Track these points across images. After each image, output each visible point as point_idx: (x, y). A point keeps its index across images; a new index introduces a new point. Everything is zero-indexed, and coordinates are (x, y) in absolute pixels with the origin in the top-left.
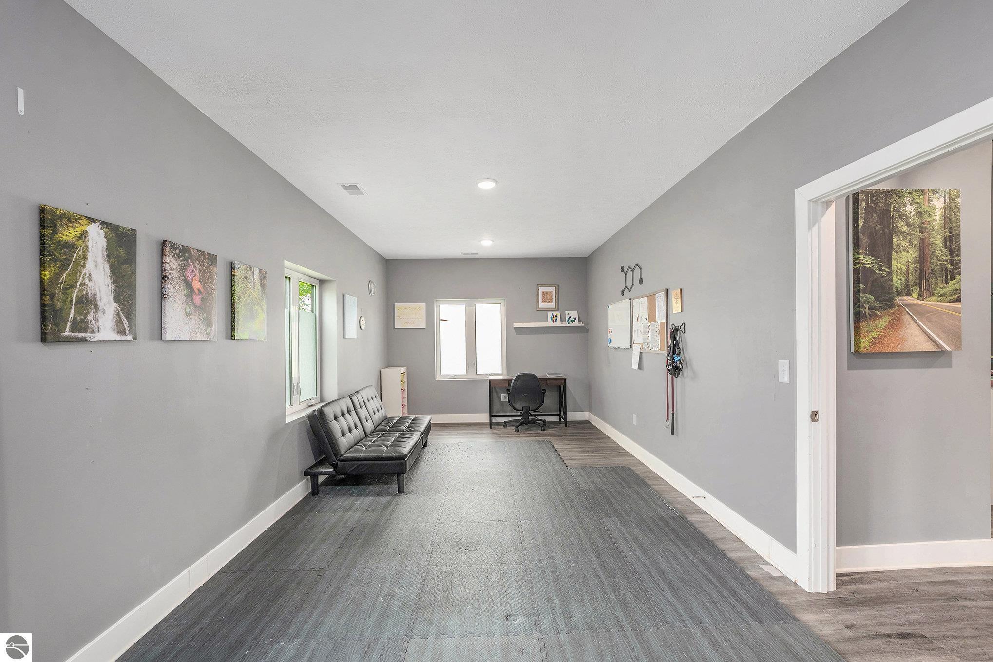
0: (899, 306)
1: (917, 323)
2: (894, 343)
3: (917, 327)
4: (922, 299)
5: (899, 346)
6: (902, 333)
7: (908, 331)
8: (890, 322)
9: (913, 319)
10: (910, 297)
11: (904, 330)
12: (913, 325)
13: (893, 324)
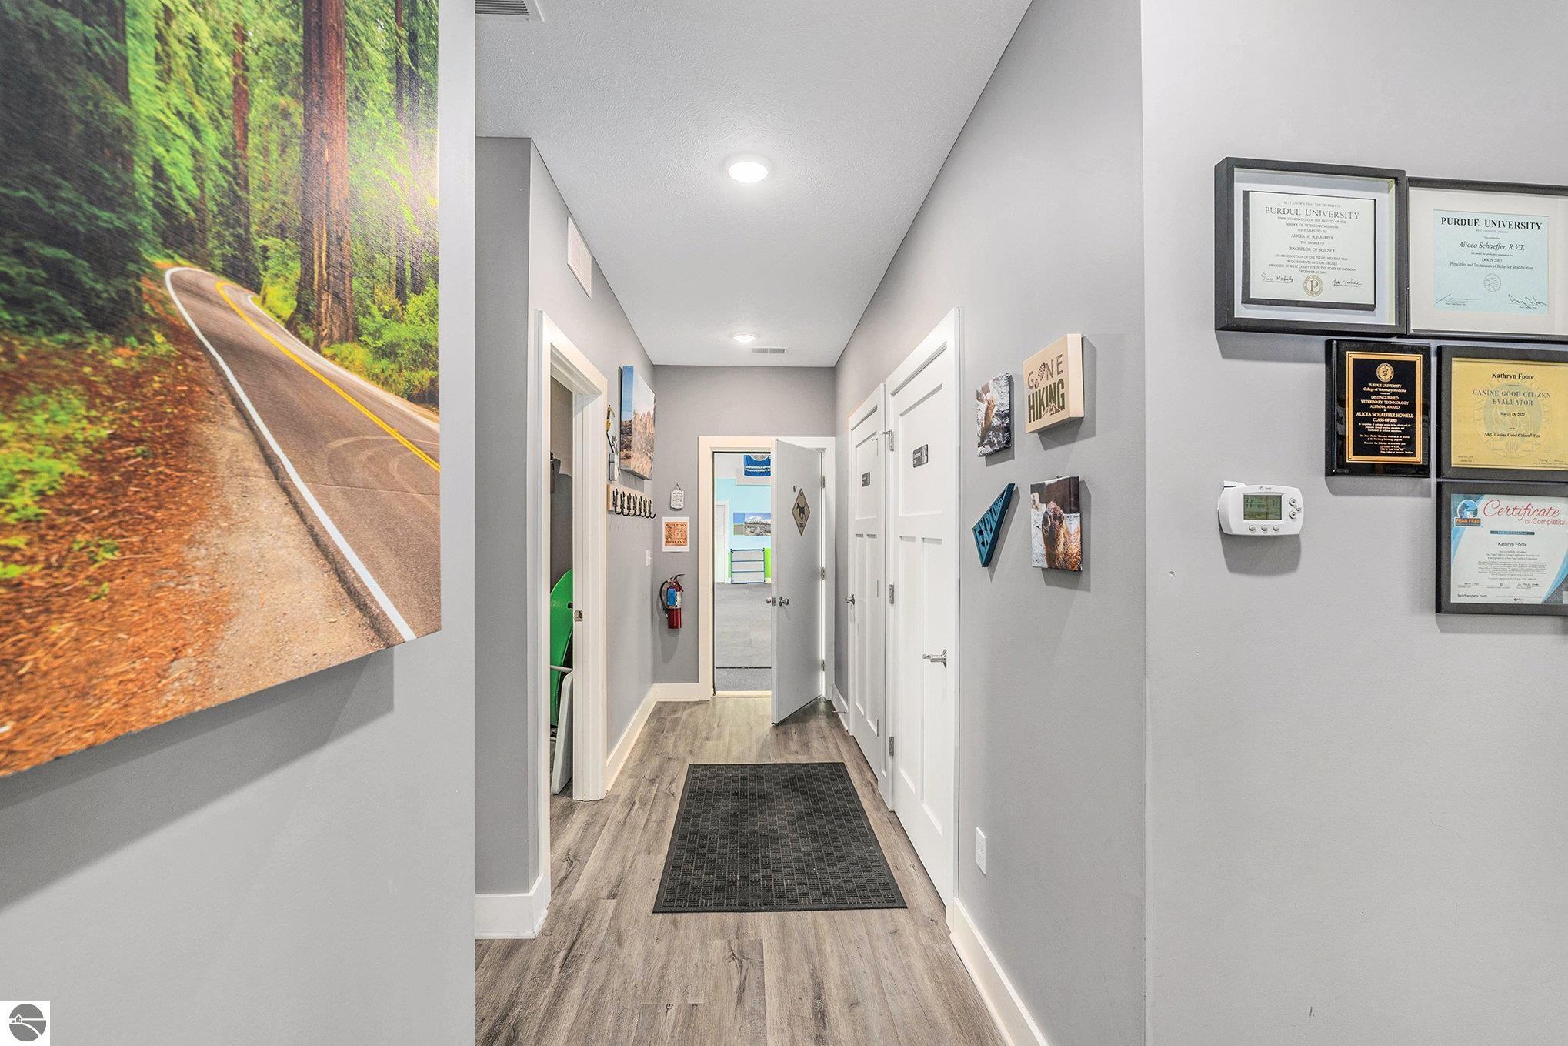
0: (177, 333)
1: (286, 489)
2: (137, 651)
3: (291, 519)
4: (310, 334)
5: (178, 669)
6: (198, 557)
7: (241, 545)
8: (99, 458)
9: (270, 460)
10: (249, 299)
11: (212, 536)
12: (268, 504)
13: (128, 477)
